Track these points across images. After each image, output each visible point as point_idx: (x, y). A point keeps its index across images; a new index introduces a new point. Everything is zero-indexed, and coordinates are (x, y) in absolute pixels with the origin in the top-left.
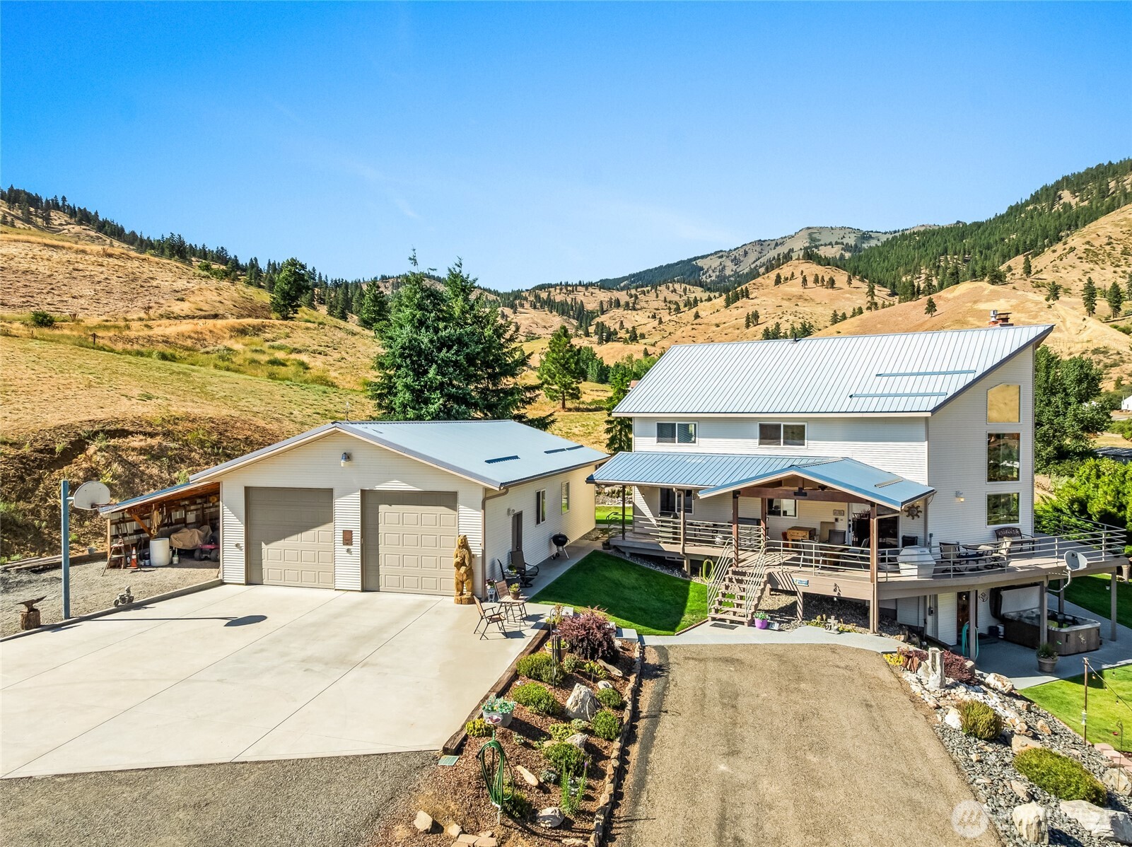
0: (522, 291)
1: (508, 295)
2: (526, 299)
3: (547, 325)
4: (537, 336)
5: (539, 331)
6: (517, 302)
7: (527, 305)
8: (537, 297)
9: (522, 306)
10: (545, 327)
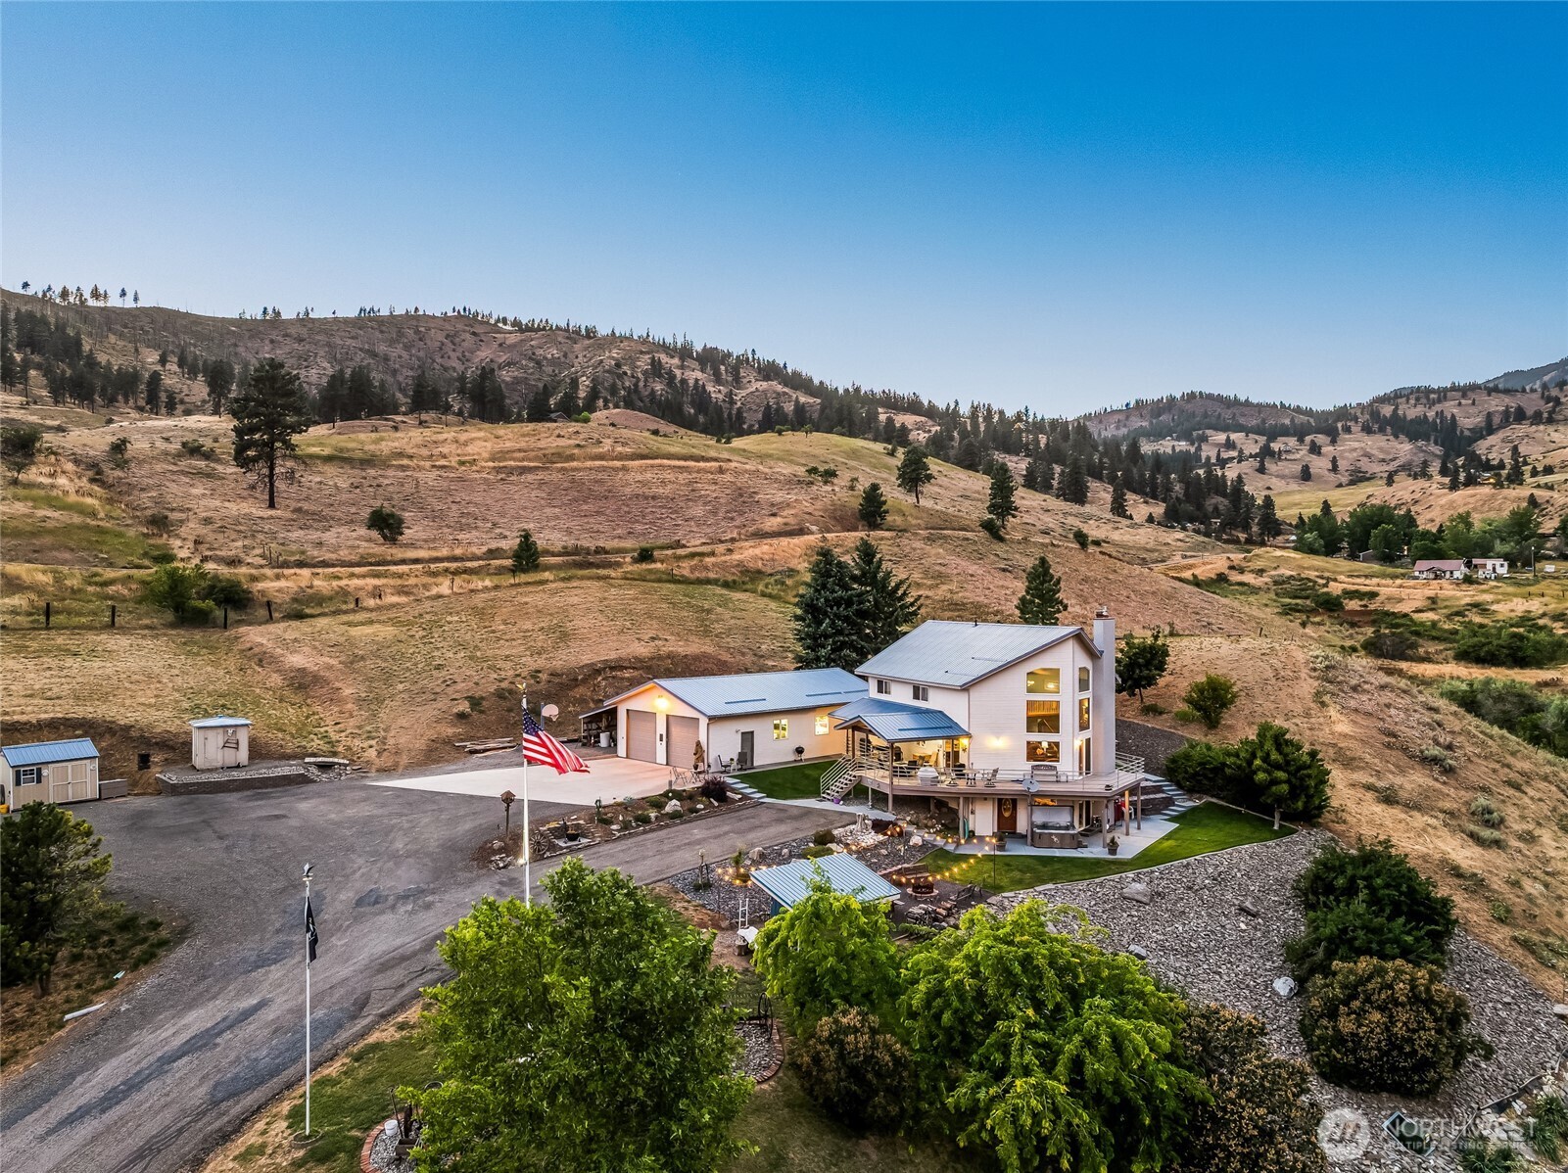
0: (1351, 408)
1: (1328, 414)
2: (1355, 419)
3: (1387, 458)
4: (1368, 475)
6: (1340, 426)
7: (1356, 429)
9: (1347, 430)
10: (1384, 461)
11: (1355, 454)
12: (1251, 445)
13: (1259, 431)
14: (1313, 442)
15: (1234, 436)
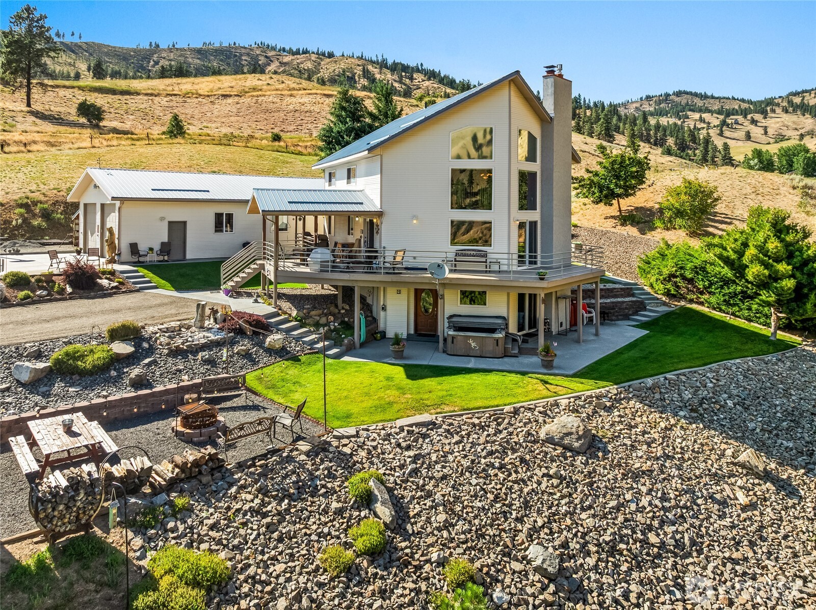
0: (775, 98)
1: (761, 102)
2: (778, 105)
3: (798, 127)
4: (786, 138)
5: (789, 133)
6: (768, 109)
7: (778, 110)
8: (790, 103)
9: (773, 111)
10: (796, 129)
11: (778, 125)
12: (715, 120)
13: (720, 112)
14: (752, 117)
15: (704, 115)
